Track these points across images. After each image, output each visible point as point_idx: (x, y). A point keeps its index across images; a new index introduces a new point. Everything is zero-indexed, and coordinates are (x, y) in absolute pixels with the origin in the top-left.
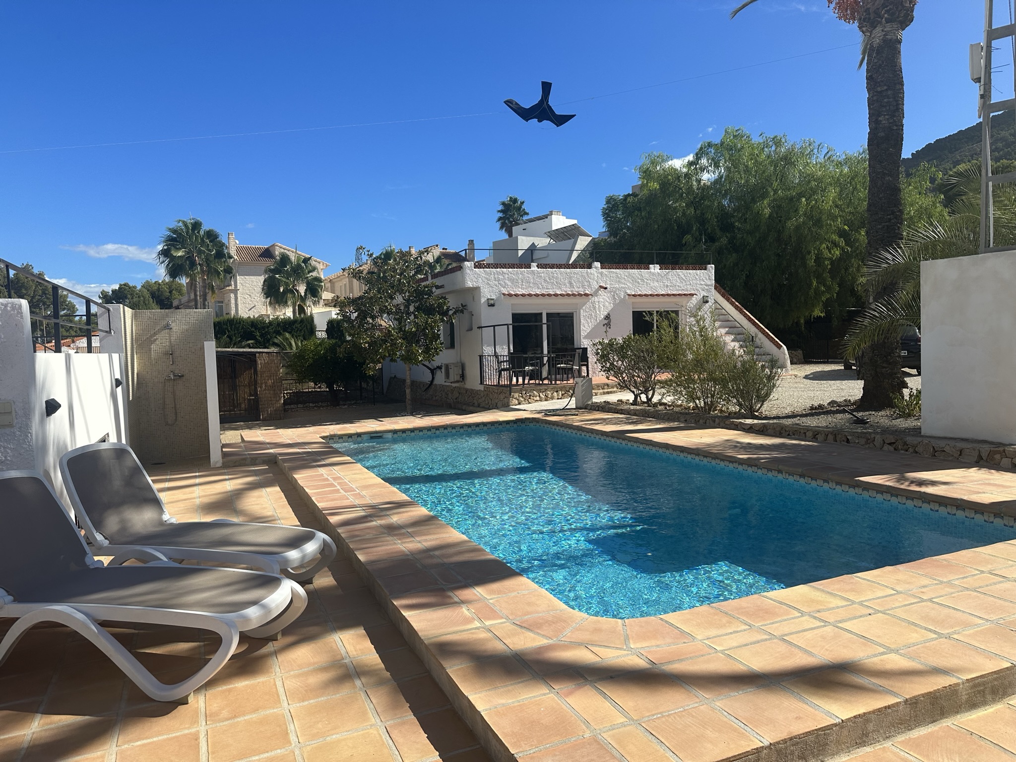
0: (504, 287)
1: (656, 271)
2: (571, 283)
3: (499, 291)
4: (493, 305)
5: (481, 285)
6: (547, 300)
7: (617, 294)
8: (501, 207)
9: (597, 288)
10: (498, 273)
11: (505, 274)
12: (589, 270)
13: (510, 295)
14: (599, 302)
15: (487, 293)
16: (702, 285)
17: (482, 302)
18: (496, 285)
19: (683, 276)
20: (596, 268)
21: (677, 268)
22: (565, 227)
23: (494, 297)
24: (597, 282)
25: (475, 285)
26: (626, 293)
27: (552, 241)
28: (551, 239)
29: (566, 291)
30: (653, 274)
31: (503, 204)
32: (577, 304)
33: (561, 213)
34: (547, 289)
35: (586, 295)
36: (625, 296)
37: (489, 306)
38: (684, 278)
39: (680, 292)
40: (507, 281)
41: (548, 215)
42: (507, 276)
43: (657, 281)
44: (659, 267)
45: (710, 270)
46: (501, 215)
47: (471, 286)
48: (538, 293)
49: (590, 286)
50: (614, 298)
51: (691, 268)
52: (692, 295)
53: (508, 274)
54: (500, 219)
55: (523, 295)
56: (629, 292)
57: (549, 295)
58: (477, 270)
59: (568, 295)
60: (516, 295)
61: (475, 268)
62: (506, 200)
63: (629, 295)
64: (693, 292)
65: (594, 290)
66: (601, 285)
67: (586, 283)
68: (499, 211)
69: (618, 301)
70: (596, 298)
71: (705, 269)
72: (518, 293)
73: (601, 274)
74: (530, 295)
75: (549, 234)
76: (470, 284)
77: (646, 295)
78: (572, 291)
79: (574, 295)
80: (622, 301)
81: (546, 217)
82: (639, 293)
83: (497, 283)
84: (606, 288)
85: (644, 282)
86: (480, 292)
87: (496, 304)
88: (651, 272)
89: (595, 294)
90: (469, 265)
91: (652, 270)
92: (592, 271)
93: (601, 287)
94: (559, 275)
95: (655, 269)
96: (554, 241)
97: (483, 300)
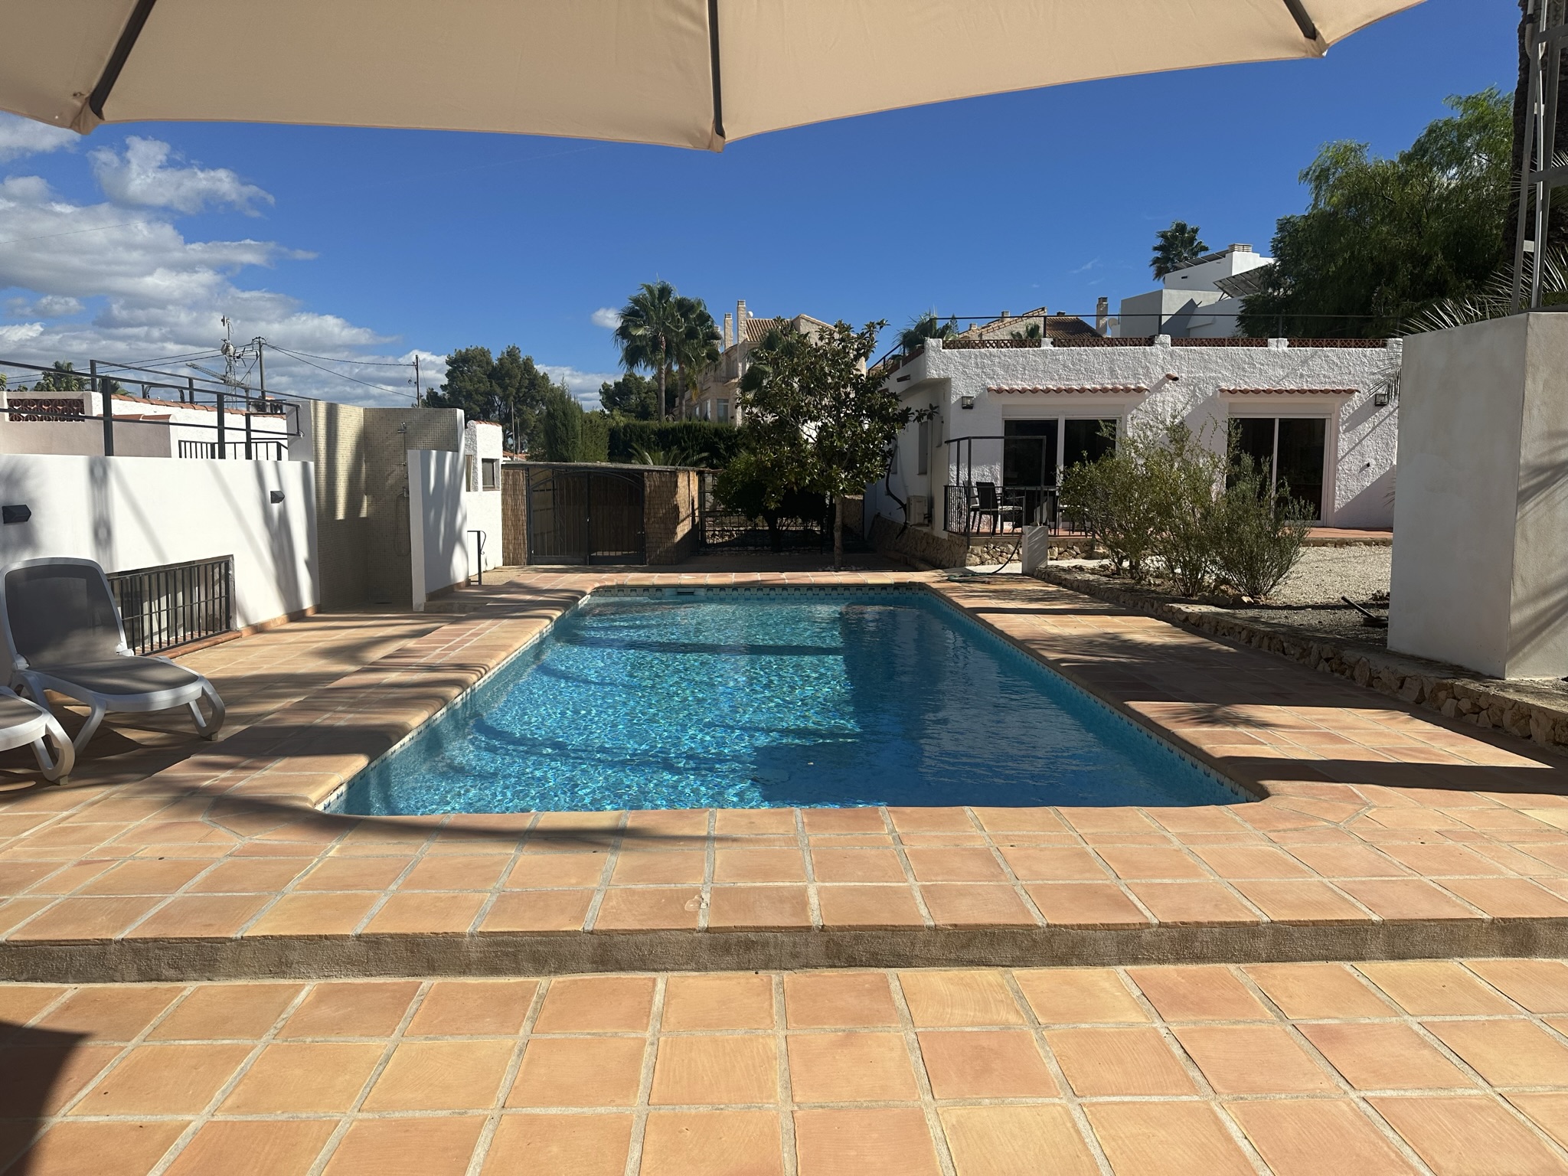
0: (992, 378)
1: (1280, 350)
2: (1112, 371)
3: (983, 385)
4: (970, 407)
5: (951, 375)
6: (1065, 399)
7: (1200, 389)
8: (1159, 242)
9: (1161, 378)
10: (984, 356)
11: (994, 356)
12: (1147, 348)
13: (1000, 391)
14: (1163, 402)
15: (961, 388)
16: (1374, 374)
17: (953, 402)
18: (978, 375)
19: (1335, 359)
20: (1162, 344)
21: (1324, 343)
22: (1247, 273)
23: (973, 394)
24: (1163, 369)
25: (943, 375)
26: (1218, 386)
27: (1225, 295)
28: (1225, 292)
29: (1102, 384)
30: (1276, 355)
31: (1164, 236)
32: (1124, 405)
33: (1251, 248)
34: (1068, 380)
35: (1139, 390)
36: (1215, 393)
37: (964, 408)
38: (1337, 361)
39: (1328, 387)
40: (997, 369)
41: (1227, 252)
42: (997, 360)
43: (1282, 367)
44: (1287, 343)
45: (1392, 348)
46: (1158, 254)
47: (937, 377)
48: (1051, 387)
49: (1147, 374)
50: (1194, 395)
51: (1353, 344)
52: (1351, 392)
53: (1000, 357)
54: (1156, 261)
55: (1023, 391)
56: (1224, 385)
57: (1070, 391)
58: (946, 351)
59: (1105, 390)
60: (1011, 391)
61: (943, 348)
62: (1169, 227)
63: (1222, 391)
64: (1353, 387)
65: (1155, 381)
66: (1171, 373)
67: (1141, 371)
68: (1155, 249)
69: (1200, 402)
70: (1158, 395)
71: (1384, 345)
72: (1015, 387)
73: (1172, 354)
74: (1035, 391)
75: (1220, 285)
76: (934, 373)
77: (1257, 392)
78: (1112, 384)
79: (1115, 390)
80: (1209, 401)
81: (1223, 255)
82: (1244, 387)
83: (979, 371)
84: (1176, 379)
85: (1255, 367)
86: (950, 387)
87: (975, 406)
88: (1269, 351)
89: (1158, 388)
90: (934, 344)
91: (1273, 348)
92: (1154, 350)
93: (1169, 377)
94: (1092, 357)
95: (1279, 346)
96: (1229, 295)
97: (954, 399)
